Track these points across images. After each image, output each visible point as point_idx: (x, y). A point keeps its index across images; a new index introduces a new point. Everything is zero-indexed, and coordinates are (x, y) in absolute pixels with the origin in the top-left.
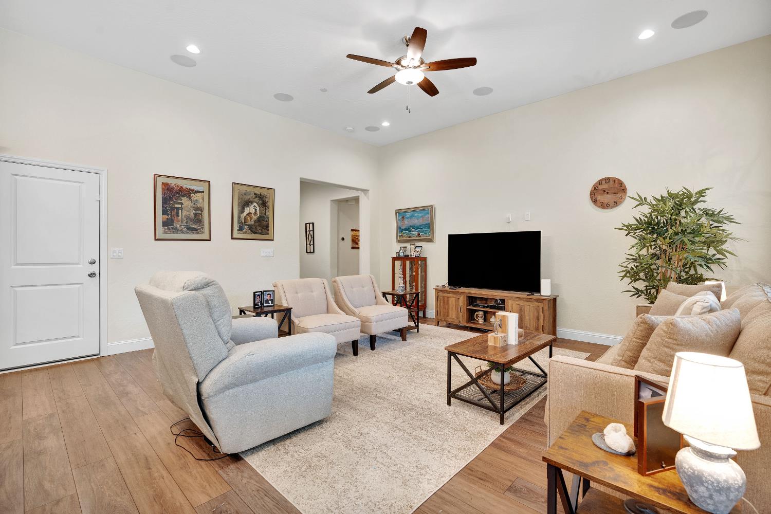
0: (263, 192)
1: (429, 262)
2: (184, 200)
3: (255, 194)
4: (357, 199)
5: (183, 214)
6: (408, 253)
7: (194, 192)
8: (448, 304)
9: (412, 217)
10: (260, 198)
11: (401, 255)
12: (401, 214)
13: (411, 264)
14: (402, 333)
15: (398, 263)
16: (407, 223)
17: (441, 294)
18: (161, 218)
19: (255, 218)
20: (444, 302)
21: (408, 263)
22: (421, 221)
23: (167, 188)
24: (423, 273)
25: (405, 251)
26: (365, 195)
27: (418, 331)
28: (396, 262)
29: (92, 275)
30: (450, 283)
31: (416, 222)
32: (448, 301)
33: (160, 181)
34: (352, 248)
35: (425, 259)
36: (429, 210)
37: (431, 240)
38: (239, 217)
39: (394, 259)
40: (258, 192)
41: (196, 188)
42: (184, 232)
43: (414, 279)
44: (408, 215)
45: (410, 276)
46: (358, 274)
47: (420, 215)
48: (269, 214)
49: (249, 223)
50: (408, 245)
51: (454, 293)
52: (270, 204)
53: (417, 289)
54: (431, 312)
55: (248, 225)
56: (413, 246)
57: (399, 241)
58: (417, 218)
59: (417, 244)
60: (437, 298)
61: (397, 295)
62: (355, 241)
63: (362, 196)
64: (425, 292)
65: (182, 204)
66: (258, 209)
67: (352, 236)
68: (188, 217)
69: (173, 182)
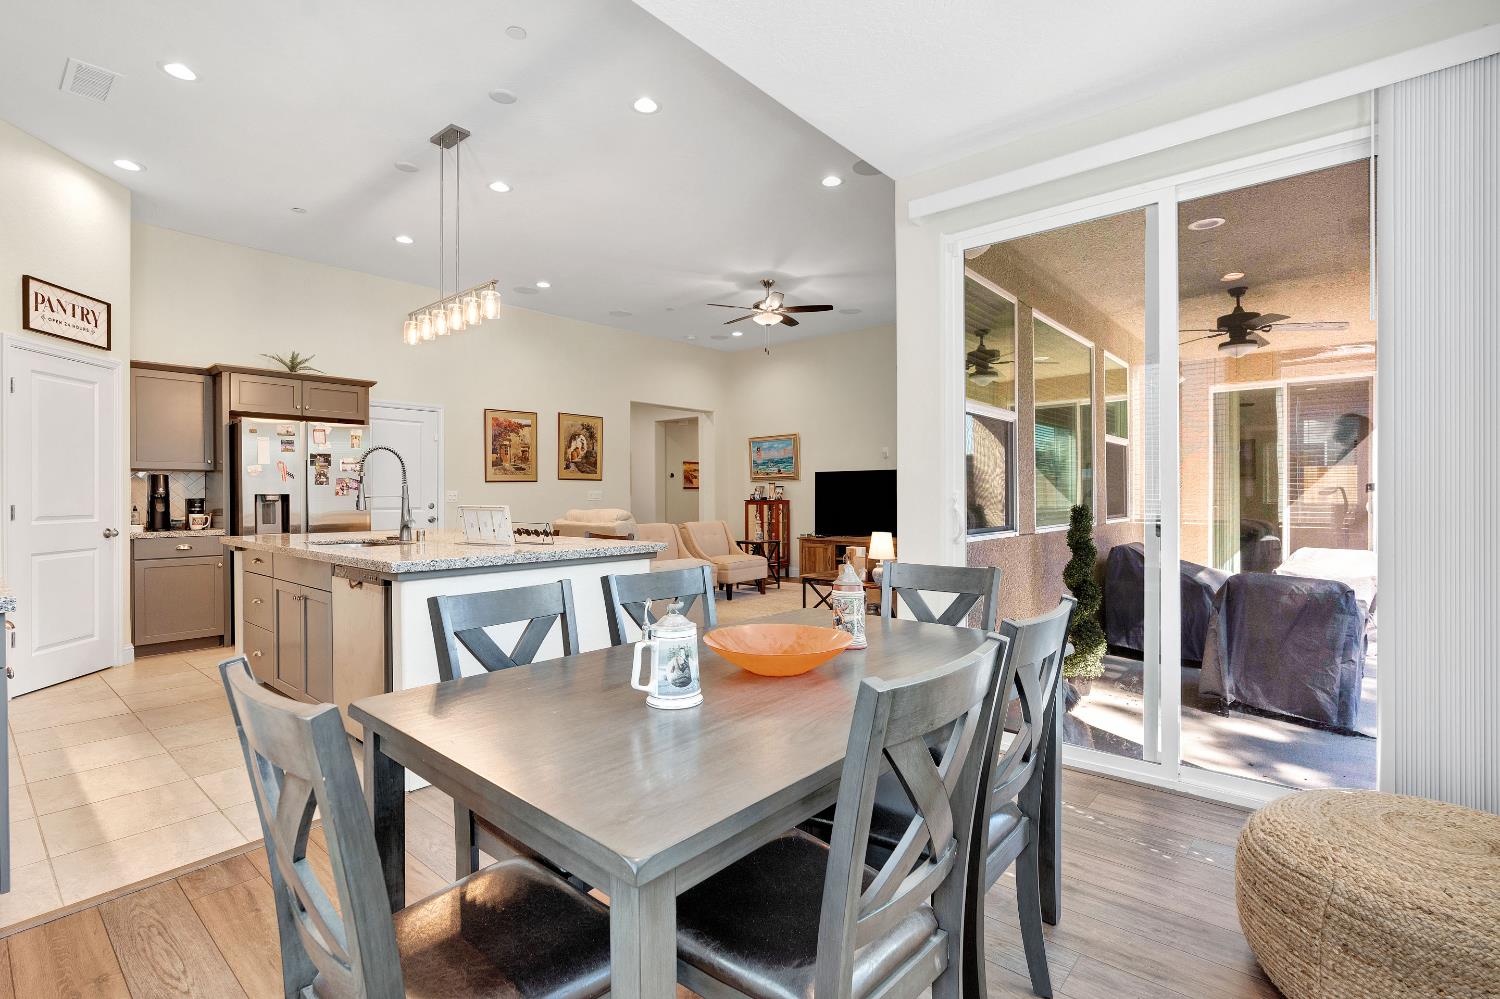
0: (591, 422)
1: (793, 507)
2: (513, 436)
3: (582, 425)
4: (694, 421)
5: (512, 451)
6: (766, 495)
7: (521, 426)
8: (815, 554)
9: (770, 448)
10: (588, 429)
11: (757, 497)
12: (756, 443)
13: (770, 509)
14: (760, 586)
15: (753, 508)
16: (765, 456)
17: (807, 545)
18: (491, 457)
19: (582, 453)
20: (810, 553)
21: (766, 507)
22: (783, 453)
23: (497, 423)
24: (786, 521)
25: (762, 493)
26: (708, 417)
27: (779, 587)
28: (750, 506)
29: (431, 521)
30: (817, 531)
31: (776, 455)
32: (815, 552)
33: (490, 415)
34: (685, 488)
35: (787, 503)
36: (794, 439)
37: (795, 478)
38: (566, 453)
39: (748, 503)
40: (586, 421)
41: (524, 422)
42: (512, 473)
43: (773, 527)
44: (766, 445)
45: (769, 524)
46: (698, 520)
47: (781, 446)
48: (598, 448)
49: (577, 460)
50: (766, 485)
51: (821, 542)
52: (598, 436)
53: (777, 536)
54: (795, 570)
55: (575, 463)
56: (772, 486)
57: (754, 480)
58: (778, 449)
59: (778, 483)
60: (802, 548)
61: (753, 543)
62: (690, 479)
63: (702, 420)
64: (787, 545)
65: (510, 440)
66: (585, 442)
67: (685, 471)
68: (516, 456)
69: (502, 417)
